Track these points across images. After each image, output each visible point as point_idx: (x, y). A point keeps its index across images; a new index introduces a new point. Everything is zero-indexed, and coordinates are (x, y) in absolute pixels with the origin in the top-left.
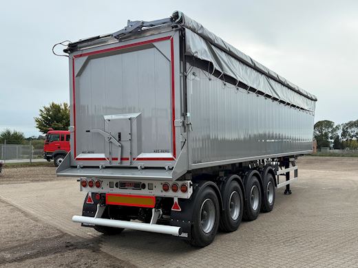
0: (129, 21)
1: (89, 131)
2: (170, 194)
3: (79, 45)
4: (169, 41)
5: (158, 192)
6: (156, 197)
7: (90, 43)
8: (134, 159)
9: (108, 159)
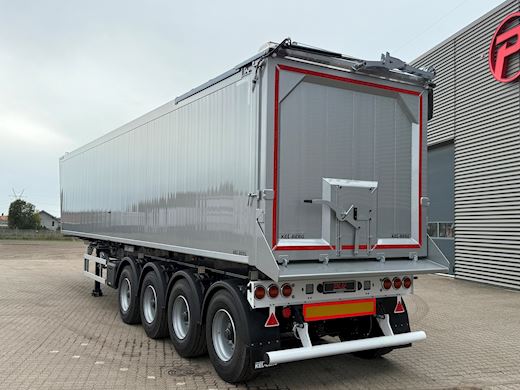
1: (311, 202)
3: (289, 51)
4: (418, 99)
5: (377, 292)
6: (376, 299)
8: (372, 247)
9: (334, 247)
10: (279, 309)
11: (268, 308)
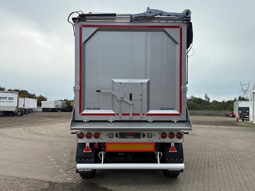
0: (148, 8)
1: (100, 91)
2: (167, 140)
3: (88, 17)
4: (179, 30)
5: (157, 139)
6: (156, 143)
7: (100, 17)
8: (144, 114)
9: (118, 114)
10: (91, 144)
11: (85, 143)
